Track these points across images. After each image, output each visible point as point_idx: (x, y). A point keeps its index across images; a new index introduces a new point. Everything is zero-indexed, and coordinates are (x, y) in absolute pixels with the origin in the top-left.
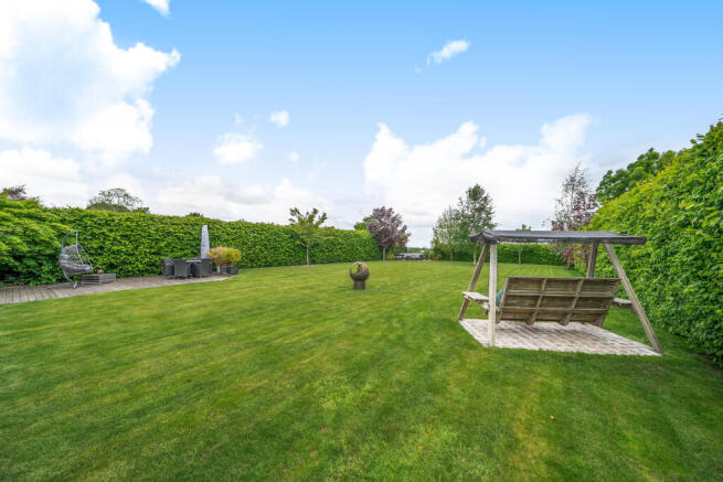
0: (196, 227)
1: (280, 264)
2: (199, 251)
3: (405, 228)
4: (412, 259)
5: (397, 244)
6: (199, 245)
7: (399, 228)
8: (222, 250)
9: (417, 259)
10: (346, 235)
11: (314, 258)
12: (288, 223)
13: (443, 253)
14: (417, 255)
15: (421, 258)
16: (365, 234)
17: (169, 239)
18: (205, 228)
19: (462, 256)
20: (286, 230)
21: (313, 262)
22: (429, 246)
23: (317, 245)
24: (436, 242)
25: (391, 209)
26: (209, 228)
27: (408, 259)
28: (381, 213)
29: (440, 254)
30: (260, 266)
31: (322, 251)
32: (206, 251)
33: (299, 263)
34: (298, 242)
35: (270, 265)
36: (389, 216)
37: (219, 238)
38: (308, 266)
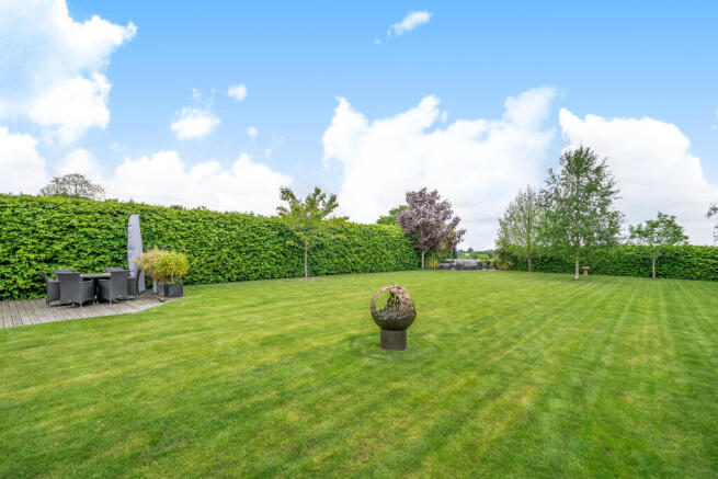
0: (120, 217)
1: (261, 277)
2: (126, 257)
3: (457, 221)
4: (466, 268)
5: (443, 246)
6: (125, 247)
7: (447, 222)
8: (158, 256)
9: (473, 268)
10: (366, 232)
11: (316, 268)
12: (276, 213)
13: (515, 260)
14: (473, 262)
15: (480, 266)
16: (395, 230)
17: (70, 238)
18: (134, 220)
19: (546, 264)
20: (271, 224)
21: (315, 273)
22: (493, 247)
23: (321, 247)
24: (503, 242)
25: (436, 192)
26: (143, 220)
27: (459, 267)
28: (419, 199)
29: (509, 260)
30: (230, 280)
31: (328, 256)
32: (137, 256)
33: (293, 275)
34: (290, 242)
35: (246, 279)
36: (432, 202)
37: (160, 235)
38: (306, 278)
